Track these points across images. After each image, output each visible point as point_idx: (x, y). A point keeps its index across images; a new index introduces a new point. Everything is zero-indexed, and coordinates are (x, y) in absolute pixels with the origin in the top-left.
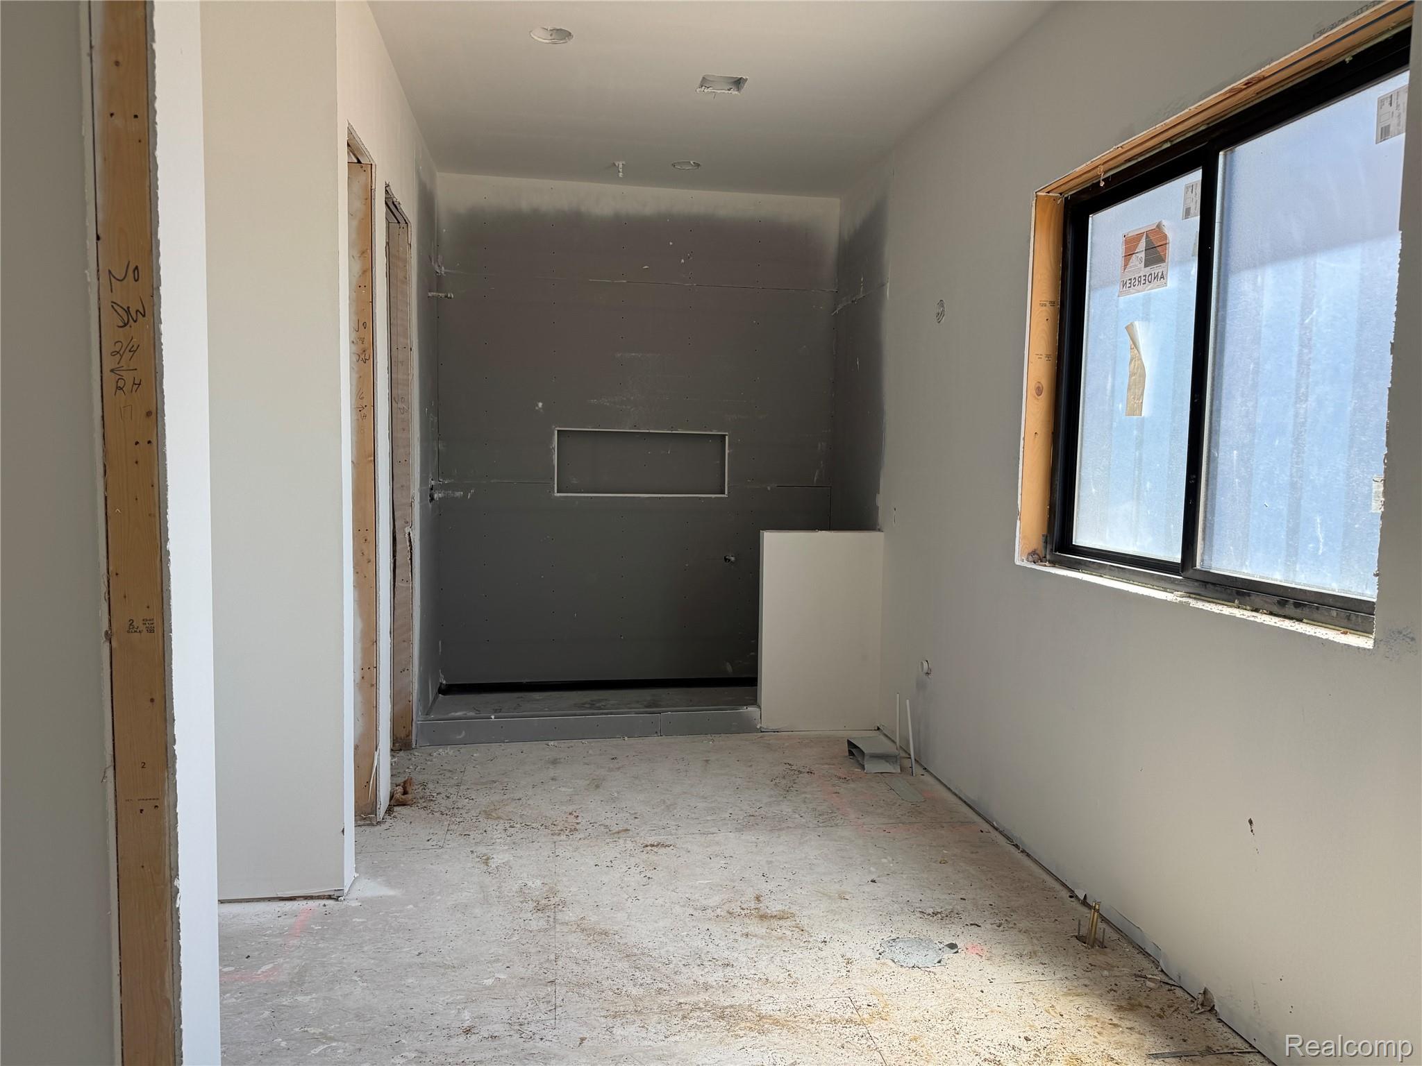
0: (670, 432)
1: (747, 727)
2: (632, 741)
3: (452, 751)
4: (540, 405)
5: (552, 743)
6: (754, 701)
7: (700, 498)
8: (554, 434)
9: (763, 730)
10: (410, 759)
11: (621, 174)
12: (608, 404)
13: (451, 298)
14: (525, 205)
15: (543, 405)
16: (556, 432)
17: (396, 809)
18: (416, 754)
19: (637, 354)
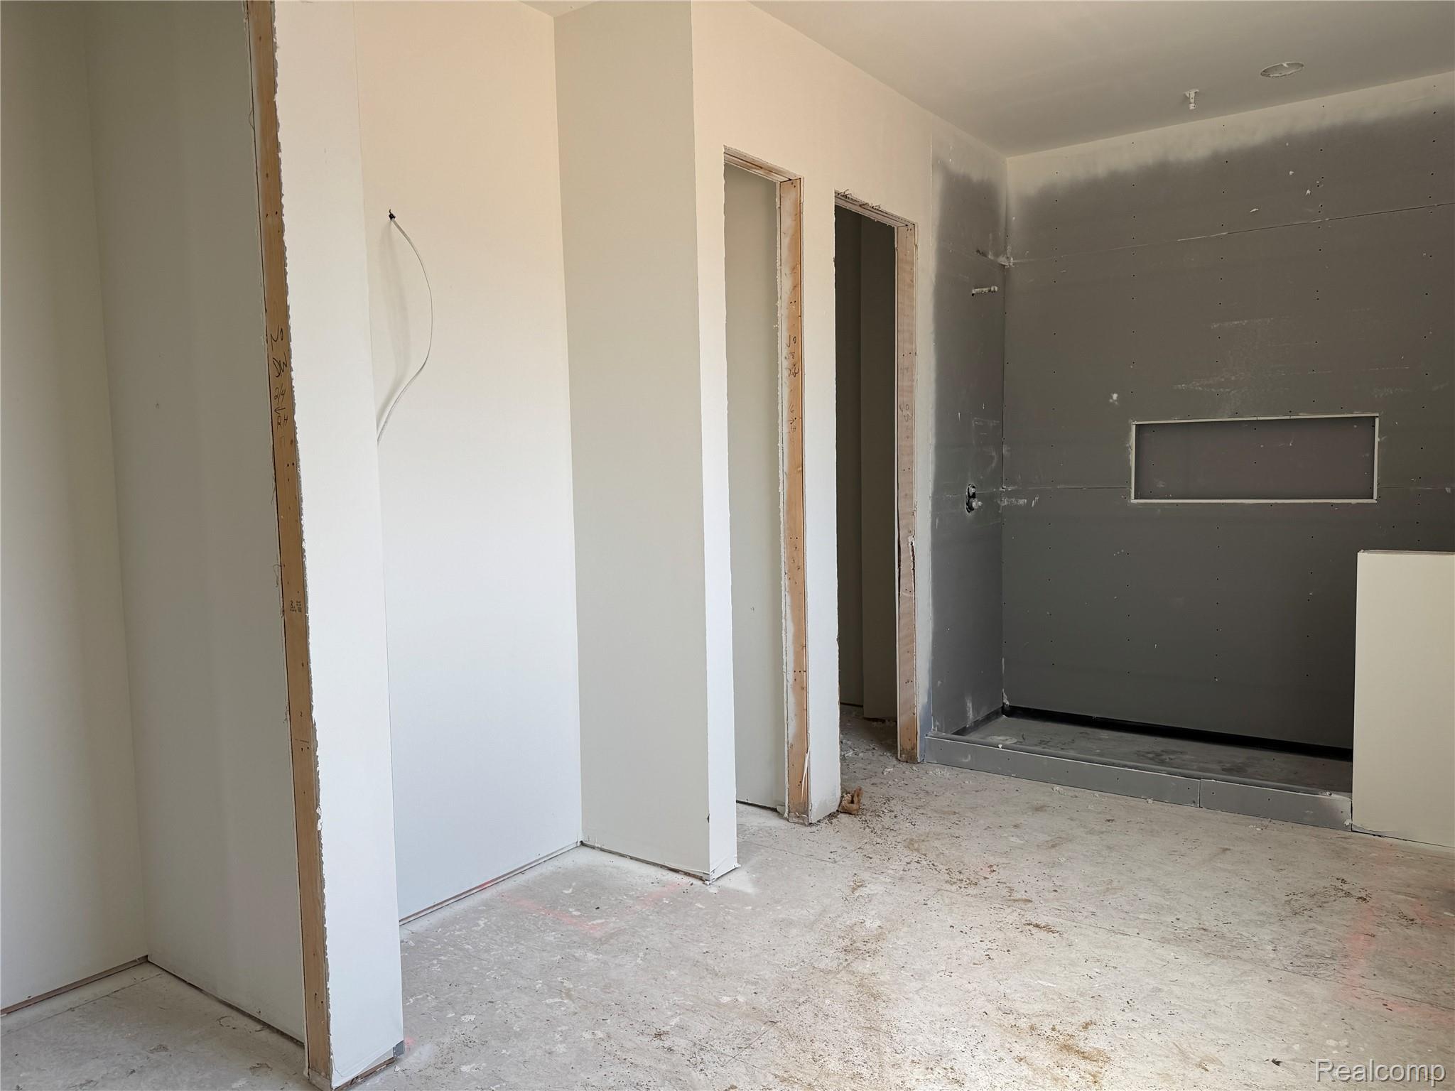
0: (1288, 418)
1: (1329, 820)
2: (1158, 805)
3: (948, 773)
4: (1115, 396)
5: (1058, 788)
6: (1347, 788)
7: (1332, 505)
8: (1130, 429)
9: (1354, 829)
10: (904, 773)
11: (1192, 106)
12: (1200, 388)
13: (995, 291)
14: (1101, 170)
15: (1118, 398)
16: (1134, 428)
17: (842, 816)
18: (914, 768)
19: (1241, 322)
